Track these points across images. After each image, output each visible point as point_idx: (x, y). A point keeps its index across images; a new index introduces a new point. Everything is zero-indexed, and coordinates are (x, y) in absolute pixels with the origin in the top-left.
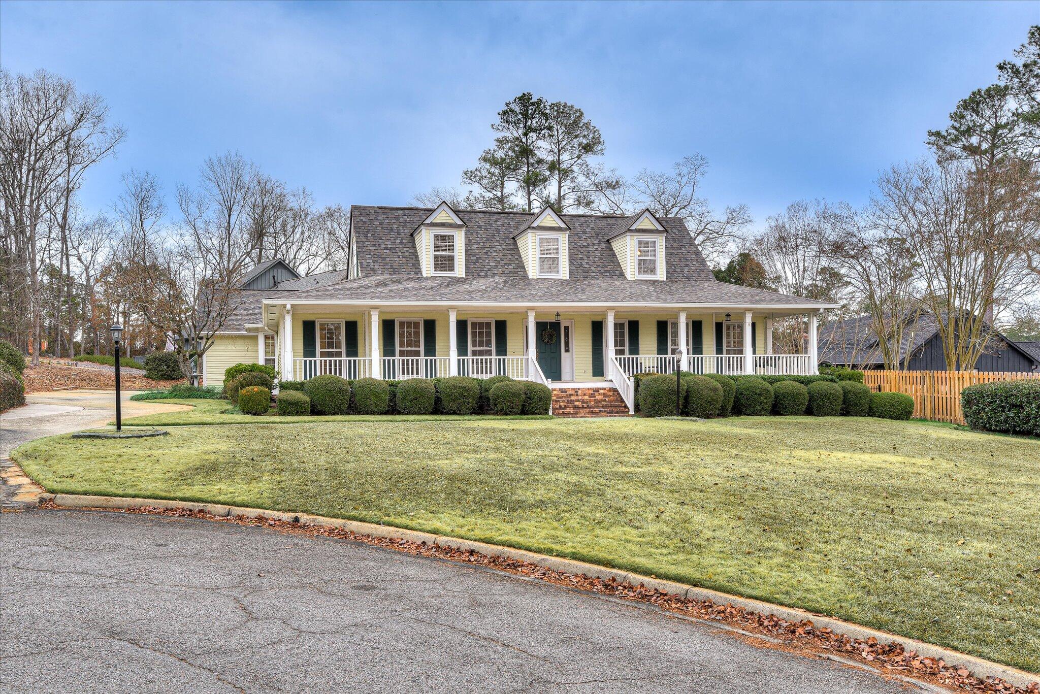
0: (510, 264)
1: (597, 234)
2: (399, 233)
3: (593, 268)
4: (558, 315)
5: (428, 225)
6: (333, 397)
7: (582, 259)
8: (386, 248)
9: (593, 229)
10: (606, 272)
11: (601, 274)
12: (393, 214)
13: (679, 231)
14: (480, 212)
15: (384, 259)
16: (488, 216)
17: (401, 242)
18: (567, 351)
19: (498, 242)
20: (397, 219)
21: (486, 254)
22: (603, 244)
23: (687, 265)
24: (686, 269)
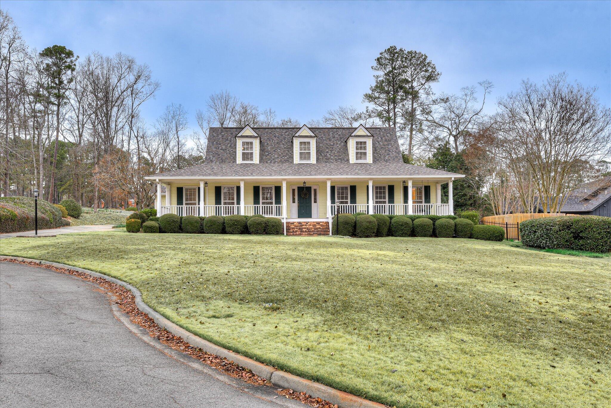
0: (286, 156)
1: (341, 138)
2: (230, 141)
3: (332, 157)
4: (305, 183)
5: (239, 137)
6: (170, 224)
7: (327, 152)
8: (221, 149)
9: (339, 135)
10: (339, 159)
11: (336, 160)
12: (230, 131)
13: (391, 135)
14: (278, 128)
15: (219, 155)
16: (281, 130)
17: (230, 146)
18: (315, 202)
19: (283, 144)
20: (232, 134)
21: (274, 151)
22: (343, 144)
23: (388, 154)
24: (387, 156)
